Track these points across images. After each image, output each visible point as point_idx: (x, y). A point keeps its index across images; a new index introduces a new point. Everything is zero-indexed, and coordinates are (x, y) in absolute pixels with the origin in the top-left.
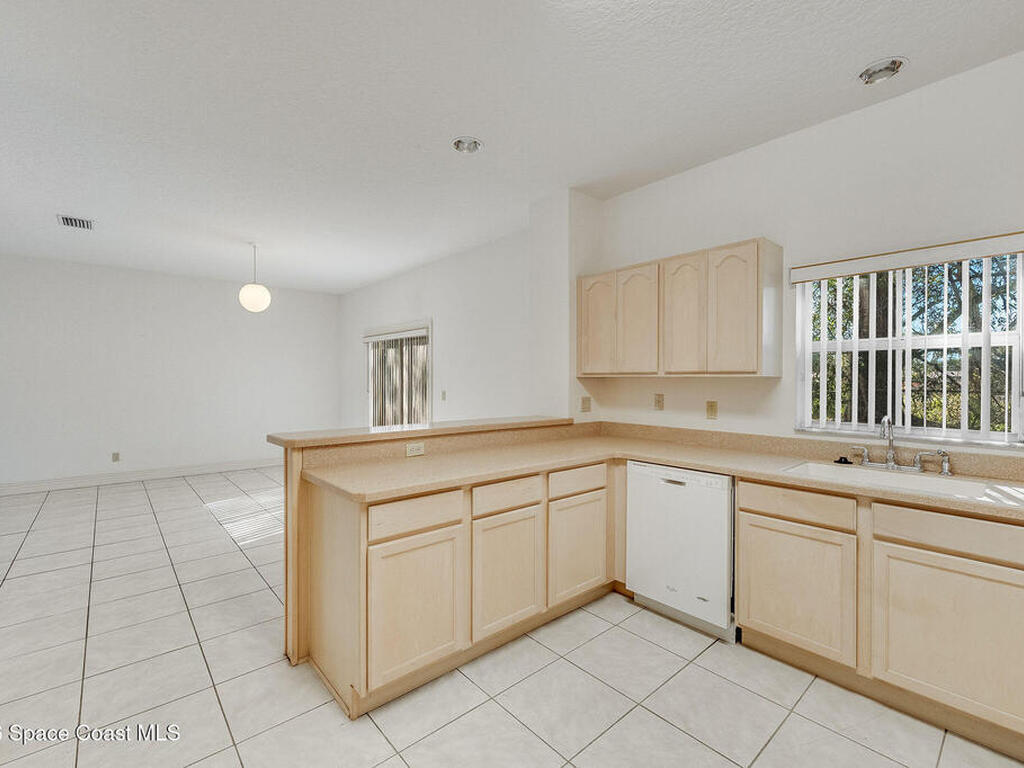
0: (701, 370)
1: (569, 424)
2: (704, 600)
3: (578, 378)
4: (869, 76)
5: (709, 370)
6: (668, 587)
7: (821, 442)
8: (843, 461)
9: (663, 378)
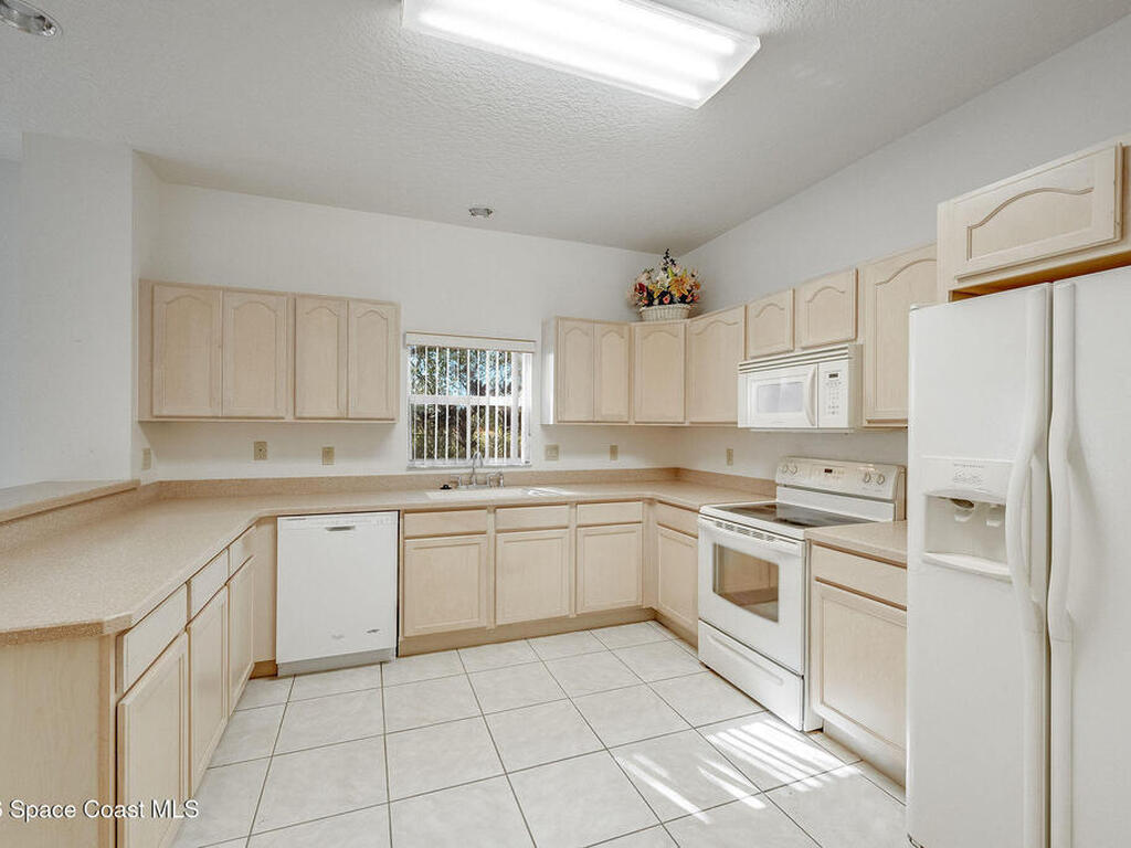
0: (339, 416)
1: (131, 489)
2: (374, 631)
3: (140, 422)
4: (474, 212)
5: (350, 416)
6: (334, 637)
7: (427, 476)
8: (446, 487)
9: (291, 424)
